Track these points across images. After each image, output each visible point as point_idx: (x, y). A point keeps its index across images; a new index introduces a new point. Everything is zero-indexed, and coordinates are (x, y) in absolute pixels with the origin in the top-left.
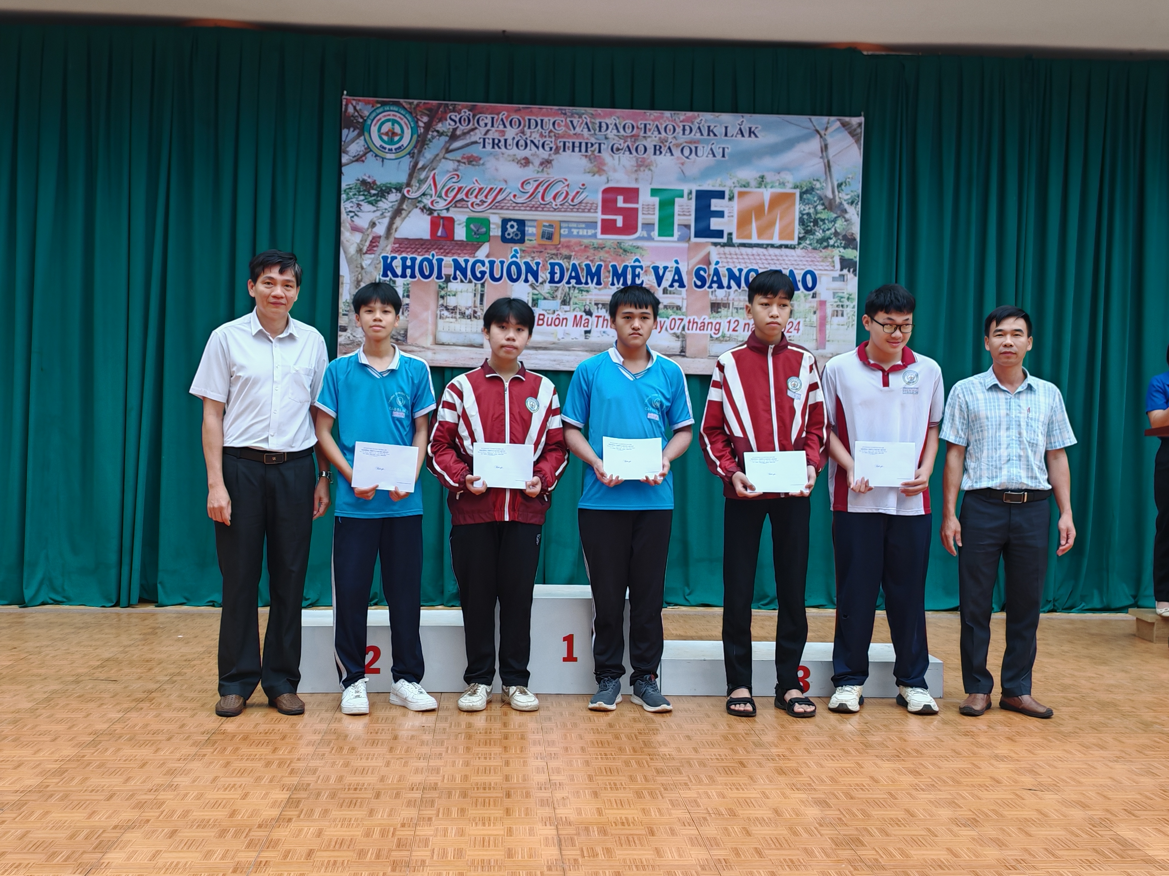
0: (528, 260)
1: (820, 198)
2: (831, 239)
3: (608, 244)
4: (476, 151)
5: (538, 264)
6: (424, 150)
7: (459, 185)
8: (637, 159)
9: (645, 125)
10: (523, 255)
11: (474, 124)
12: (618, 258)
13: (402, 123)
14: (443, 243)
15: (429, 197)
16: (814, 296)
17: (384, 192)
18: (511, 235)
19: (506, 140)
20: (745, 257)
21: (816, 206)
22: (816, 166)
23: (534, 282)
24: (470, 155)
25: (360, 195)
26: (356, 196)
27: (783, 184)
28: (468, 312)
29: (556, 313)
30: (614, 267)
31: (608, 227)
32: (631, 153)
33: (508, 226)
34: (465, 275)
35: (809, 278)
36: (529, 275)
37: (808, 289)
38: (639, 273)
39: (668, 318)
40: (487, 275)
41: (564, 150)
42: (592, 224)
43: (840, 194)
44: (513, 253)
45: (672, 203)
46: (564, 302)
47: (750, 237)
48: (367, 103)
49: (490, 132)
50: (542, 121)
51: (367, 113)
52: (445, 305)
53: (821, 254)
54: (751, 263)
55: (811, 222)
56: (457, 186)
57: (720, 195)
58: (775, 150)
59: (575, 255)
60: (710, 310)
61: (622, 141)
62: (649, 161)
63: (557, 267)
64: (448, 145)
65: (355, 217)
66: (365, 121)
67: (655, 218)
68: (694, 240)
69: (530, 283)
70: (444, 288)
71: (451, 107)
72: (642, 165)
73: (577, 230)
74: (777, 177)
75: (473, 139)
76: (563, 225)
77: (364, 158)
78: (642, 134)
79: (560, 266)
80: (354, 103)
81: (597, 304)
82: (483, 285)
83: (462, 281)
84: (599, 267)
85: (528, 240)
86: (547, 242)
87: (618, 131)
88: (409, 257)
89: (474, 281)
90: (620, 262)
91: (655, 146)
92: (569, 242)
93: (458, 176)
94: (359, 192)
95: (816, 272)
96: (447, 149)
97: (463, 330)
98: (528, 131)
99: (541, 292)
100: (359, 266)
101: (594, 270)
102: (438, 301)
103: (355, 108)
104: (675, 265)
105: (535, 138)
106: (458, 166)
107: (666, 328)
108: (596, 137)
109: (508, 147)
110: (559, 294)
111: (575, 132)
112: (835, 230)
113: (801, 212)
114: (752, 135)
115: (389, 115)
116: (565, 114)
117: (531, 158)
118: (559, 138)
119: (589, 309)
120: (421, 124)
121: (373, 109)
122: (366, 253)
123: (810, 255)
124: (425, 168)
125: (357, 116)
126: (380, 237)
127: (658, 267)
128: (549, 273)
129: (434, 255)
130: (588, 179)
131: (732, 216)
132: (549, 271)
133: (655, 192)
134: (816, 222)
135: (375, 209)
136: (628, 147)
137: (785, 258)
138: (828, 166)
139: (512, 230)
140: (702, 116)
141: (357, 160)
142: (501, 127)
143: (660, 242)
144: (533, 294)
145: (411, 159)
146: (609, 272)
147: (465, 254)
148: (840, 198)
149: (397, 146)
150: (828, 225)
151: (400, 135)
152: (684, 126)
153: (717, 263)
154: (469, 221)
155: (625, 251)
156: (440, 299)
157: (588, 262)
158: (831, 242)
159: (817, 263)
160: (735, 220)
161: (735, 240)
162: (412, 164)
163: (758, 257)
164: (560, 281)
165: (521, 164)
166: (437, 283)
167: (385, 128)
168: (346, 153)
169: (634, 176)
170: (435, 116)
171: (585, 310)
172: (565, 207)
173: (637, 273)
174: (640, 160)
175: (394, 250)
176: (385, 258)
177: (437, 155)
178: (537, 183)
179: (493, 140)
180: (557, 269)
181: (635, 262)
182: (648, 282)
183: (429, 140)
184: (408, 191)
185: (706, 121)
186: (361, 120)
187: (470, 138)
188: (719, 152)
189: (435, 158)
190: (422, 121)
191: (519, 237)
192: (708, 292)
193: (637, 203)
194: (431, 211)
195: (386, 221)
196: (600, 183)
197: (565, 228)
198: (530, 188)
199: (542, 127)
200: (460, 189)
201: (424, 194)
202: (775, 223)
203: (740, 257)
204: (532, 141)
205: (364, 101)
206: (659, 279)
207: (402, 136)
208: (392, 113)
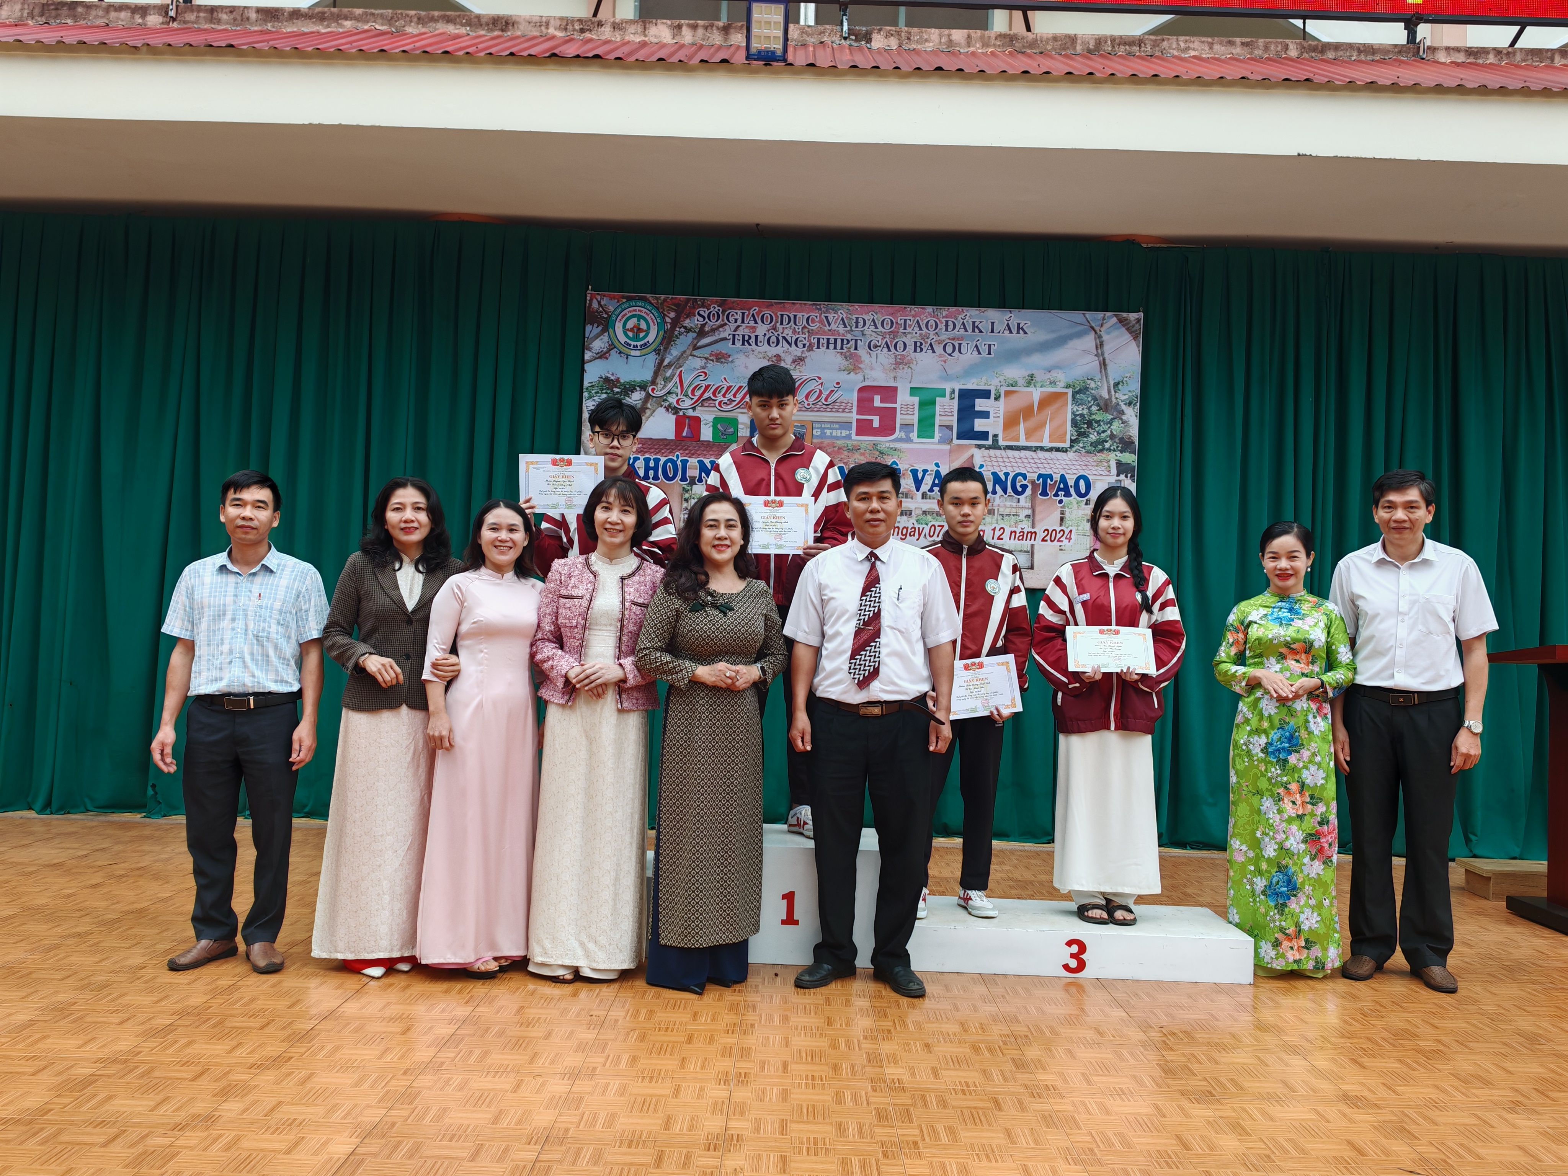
1: (1095, 399)
2: (1107, 442)
3: (863, 445)
4: (725, 347)
6: (670, 347)
7: (707, 383)
8: (896, 357)
9: (905, 320)
11: (723, 320)
13: (648, 318)
14: (689, 443)
15: (674, 396)
17: (628, 390)
19: (756, 337)
20: (1012, 460)
21: (1091, 407)
22: (1089, 364)
24: (718, 352)
27: (1053, 383)
31: (864, 428)
32: (889, 350)
35: (1082, 483)
37: (1080, 495)
39: (927, 525)
41: (818, 347)
42: (846, 425)
43: (1117, 395)
45: (933, 403)
47: (1017, 439)
48: (611, 298)
49: (740, 328)
50: (795, 316)
51: (611, 309)
53: (1095, 458)
54: (1019, 467)
55: (1084, 424)
56: (704, 384)
57: (986, 394)
58: (1045, 347)
61: (880, 338)
62: (908, 358)
64: (695, 342)
66: (610, 316)
67: (915, 419)
68: (956, 442)
70: (689, 490)
71: (699, 303)
72: (900, 363)
73: (831, 431)
74: (1048, 376)
75: (722, 335)
76: (816, 425)
77: (607, 355)
78: (901, 330)
80: (599, 298)
87: (876, 328)
88: (652, 458)
91: (916, 343)
93: (705, 373)
95: (1090, 478)
96: (695, 345)
98: (780, 328)
102: (682, 504)
103: (599, 303)
104: (936, 468)
105: (787, 335)
106: (706, 363)
107: (925, 536)
108: (852, 333)
109: (759, 343)
111: (829, 328)
112: (1112, 432)
113: (1073, 413)
114: (1021, 331)
115: (635, 311)
116: (820, 309)
117: (782, 355)
118: (812, 334)
120: (668, 320)
121: (618, 304)
123: (1084, 459)
124: (672, 366)
125: (601, 312)
127: (917, 471)
129: (678, 457)
130: (843, 377)
131: (998, 417)
133: (914, 391)
134: (1090, 424)
136: (886, 343)
137: (1056, 462)
138: (1104, 364)
140: (967, 311)
141: (600, 357)
142: (752, 323)
143: (918, 444)
145: (657, 356)
148: (1117, 399)
149: (642, 342)
150: (1104, 427)
151: (645, 331)
152: (947, 322)
154: (716, 420)
155: (881, 453)
156: (684, 502)
158: (1107, 445)
159: (1091, 468)
160: (1001, 421)
161: (1001, 443)
162: (657, 361)
163: (1026, 461)
166: (681, 485)
167: (630, 325)
168: (590, 349)
169: (892, 375)
170: (683, 312)
172: (818, 406)
174: (899, 357)
177: (685, 352)
179: (744, 336)
183: (676, 336)
184: (653, 390)
185: (971, 317)
186: (606, 316)
187: (719, 334)
188: (984, 349)
189: (682, 355)
190: (669, 317)
193: (896, 402)
194: (676, 410)
196: (856, 381)
197: (818, 428)
199: (795, 323)
200: (707, 387)
201: (669, 393)
202: (1044, 424)
203: (1007, 460)
204: (784, 338)
205: (609, 296)
206: (918, 483)
207: (647, 332)
208: (638, 308)
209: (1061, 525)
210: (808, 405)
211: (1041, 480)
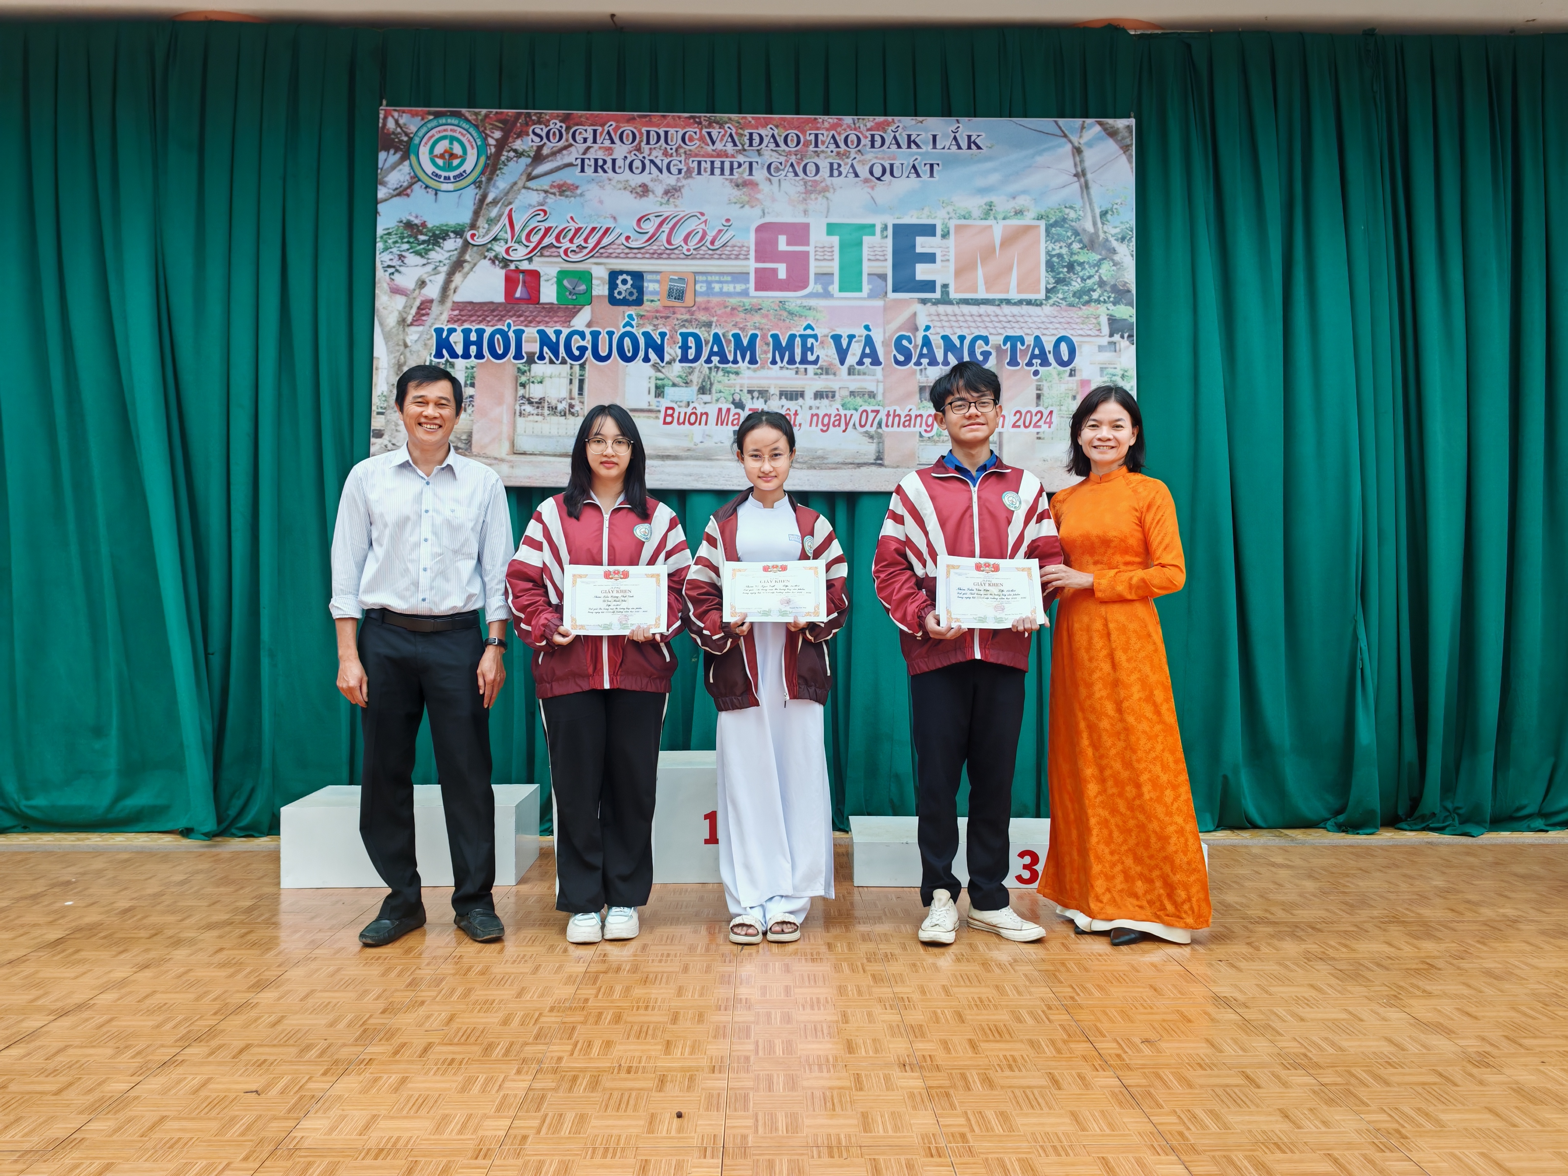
0: (649, 329)
1: (1076, 233)
2: (1094, 291)
3: (766, 304)
4: (572, 176)
5: (663, 335)
6: (495, 178)
7: (547, 224)
8: (805, 183)
9: (817, 135)
10: (641, 322)
11: (567, 140)
12: (781, 324)
13: (464, 140)
14: (524, 307)
15: (502, 243)
16: (1072, 373)
17: (437, 237)
18: (623, 295)
19: (614, 161)
20: (969, 318)
21: (1071, 244)
22: (1066, 187)
23: (658, 361)
24: (561, 182)
25: (403, 243)
26: (397, 245)
27: (1019, 213)
28: (560, 407)
29: (692, 406)
30: (775, 337)
31: (765, 281)
32: (796, 175)
33: (619, 282)
34: (556, 353)
35: (1064, 347)
36: (650, 350)
37: (1063, 364)
38: (812, 344)
39: (856, 410)
40: (589, 353)
41: (699, 173)
42: (740, 277)
43: (1105, 226)
44: (627, 319)
45: (859, 244)
46: (703, 390)
47: (975, 291)
48: (414, 115)
49: (591, 150)
50: (666, 133)
51: (413, 129)
52: (527, 396)
53: (1080, 313)
54: (978, 327)
55: (1064, 267)
56: (543, 226)
57: (929, 230)
59: (717, 321)
60: (918, 396)
61: (782, 159)
62: (823, 184)
63: (691, 339)
64: (530, 169)
65: (396, 274)
66: (411, 139)
67: (835, 267)
68: (891, 295)
69: (652, 362)
70: (525, 372)
71: (534, 118)
72: (812, 189)
73: (720, 285)
74: (1012, 204)
75: (567, 160)
76: (700, 278)
77: (409, 191)
78: (811, 148)
79: (696, 337)
80: (396, 115)
81: (750, 392)
82: (582, 366)
83: (551, 362)
84: (753, 337)
85: (648, 301)
86: (677, 303)
87: (777, 145)
88: (474, 329)
89: (569, 361)
90: (783, 330)
91: (831, 164)
92: (708, 302)
93: (545, 212)
94: (402, 238)
95: (1074, 339)
96: (530, 174)
97: (554, 432)
98: (646, 148)
99: (669, 375)
100: (401, 343)
101: (745, 343)
102: (516, 390)
103: (397, 122)
104: (866, 333)
105: (656, 157)
106: (545, 198)
107: (854, 425)
108: (745, 153)
109: (617, 170)
110: (695, 378)
111: (714, 148)
112: (1100, 277)
113: (1048, 253)
114: (973, 146)
115: (445, 130)
116: (700, 123)
117: (651, 185)
118: (691, 156)
119: (740, 399)
120: (491, 141)
121: (423, 122)
122: (411, 324)
123: (1065, 314)
124: (498, 202)
125: (399, 133)
126: (431, 301)
127: (840, 337)
128: (680, 347)
129: (510, 325)
130: (734, 212)
131: (948, 260)
132: (680, 344)
133: (832, 229)
134: (1071, 267)
135: (425, 261)
136: (792, 166)
137: (1027, 319)
138: (1086, 187)
139: (625, 287)
140: (900, 121)
141: (399, 195)
142: (607, 143)
143: (842, 299)
144: (657, 379)
145: (477, 191)
146: (768, 344)
147: (556, 322)
148: (1105, 232)
149: (457, 172)
150: (1089, 271)
151: (461, 157)
152: (873, 136)
153: (928, 328)
154: (562, 275)
155: (791, 313)
156: (519, 388)
157: (737, 331)
158: (1095, 295)
159: (1075, 326)
160: (952, 266)
161: (953, 295)
162: (478, 197)
163: (987, 319)
164: (696, 359)
165: (637, 193)
166: (514, 364)
168: (384, 184)
169: (801, 207)
170: (511, 131)
171: (734, 400)
172: (701, 252)
173: (809, 345)
174: (810, 184)
175: (452, 319)
176: (439, 331)
177: (515, 183)
178: (661, 219)
179: (596, 160)
180: (691, 342)
181: (805, 329)
182: (826, 358)
183: (503, 162)
184: (473, 236)
185: (905, 128)
186: (405, 139)
187: (562, 159)
188: (924, 170)
189: (512, 187)
190: (492, 137)
191: (634, 297)
192: (916, 370)
193: (808, 244)
194: (505, 263)
195: (440, 279)
196: (753, 218)
197: (702, 282)
198: (650, 227)
199: (666, 142)
200: (548, 230)
201: (495, 239)
202: (1010, 269)
203: (961, 319)
204: (652, 161)
205: (410, 112)
206: (842, 355)
207: (463, 158)
208: (449, 127)
209: (1038, 405)
210: (688, 250)
211: (1009, 344)
